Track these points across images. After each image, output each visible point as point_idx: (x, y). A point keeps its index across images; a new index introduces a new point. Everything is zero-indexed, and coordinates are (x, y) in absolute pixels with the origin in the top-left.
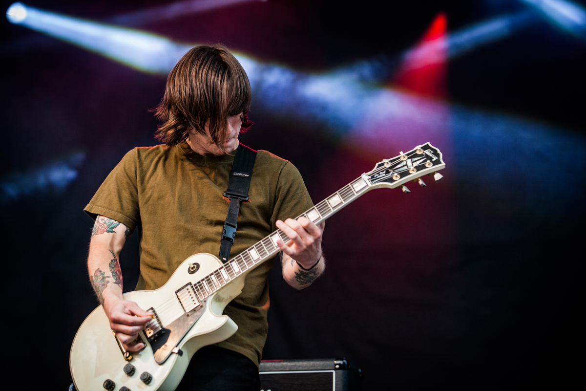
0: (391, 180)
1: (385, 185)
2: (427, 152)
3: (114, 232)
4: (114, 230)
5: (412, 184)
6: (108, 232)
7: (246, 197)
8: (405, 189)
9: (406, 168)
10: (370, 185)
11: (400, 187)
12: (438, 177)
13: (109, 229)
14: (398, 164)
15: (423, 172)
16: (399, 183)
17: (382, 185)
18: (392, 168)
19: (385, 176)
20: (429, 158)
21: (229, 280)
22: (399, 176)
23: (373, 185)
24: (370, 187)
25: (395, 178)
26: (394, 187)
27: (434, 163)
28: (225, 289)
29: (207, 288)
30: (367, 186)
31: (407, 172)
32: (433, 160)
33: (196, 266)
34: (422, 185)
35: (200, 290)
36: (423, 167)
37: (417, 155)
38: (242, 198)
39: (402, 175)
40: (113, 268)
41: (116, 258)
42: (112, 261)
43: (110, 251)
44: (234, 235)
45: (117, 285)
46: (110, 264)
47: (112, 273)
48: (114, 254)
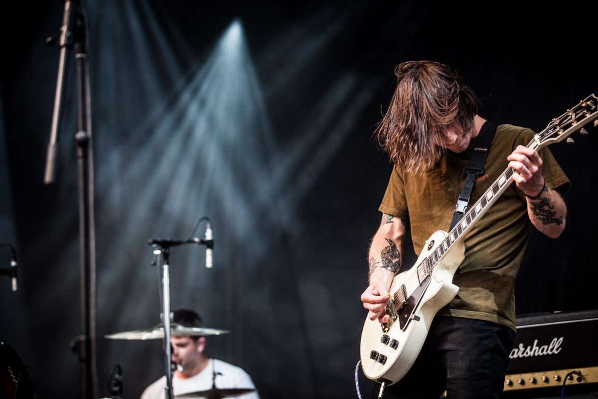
0: (556, 135)
1: (552, 141)
2: (589, 103)
3: (392, 222)
4: (392, 220)
5: (575, 135)
6: (387, 223)
7: (481, 171)
8: (569, 140)
9: (570, 121)
10: (539, 144)
11: (565, 140)
13: (387, 221)
14: (565, 119)
15: (584, 121)
16: (563, 135)
17: (549, 141)
18: (559, 124)
19: (551, 132)
20: (588, 108)
21: (447, 249)
22: (562, 130)
23: (542, 143)
24: (539, 146)
25: (559, 133)
26: (559, 141)
27: (592, 112)
28: (446, 258)
29: (434, 260)
30: (537, 145)
31: (570, 125)
32: (592, 109)
33: (432, 243)
34: (584, 134)
35: (430, 263)
36: (583, 116)
37: (581, 108)
38: (478, 173)
39: (565, 128)
40: (385, 254)
41: (393, 244)
42: (386, 248)
43: (386, 239)
44: (466, 208)
45: (384, 269)
46: (382, 251)
47: (382, 259)
48: (391, 241)
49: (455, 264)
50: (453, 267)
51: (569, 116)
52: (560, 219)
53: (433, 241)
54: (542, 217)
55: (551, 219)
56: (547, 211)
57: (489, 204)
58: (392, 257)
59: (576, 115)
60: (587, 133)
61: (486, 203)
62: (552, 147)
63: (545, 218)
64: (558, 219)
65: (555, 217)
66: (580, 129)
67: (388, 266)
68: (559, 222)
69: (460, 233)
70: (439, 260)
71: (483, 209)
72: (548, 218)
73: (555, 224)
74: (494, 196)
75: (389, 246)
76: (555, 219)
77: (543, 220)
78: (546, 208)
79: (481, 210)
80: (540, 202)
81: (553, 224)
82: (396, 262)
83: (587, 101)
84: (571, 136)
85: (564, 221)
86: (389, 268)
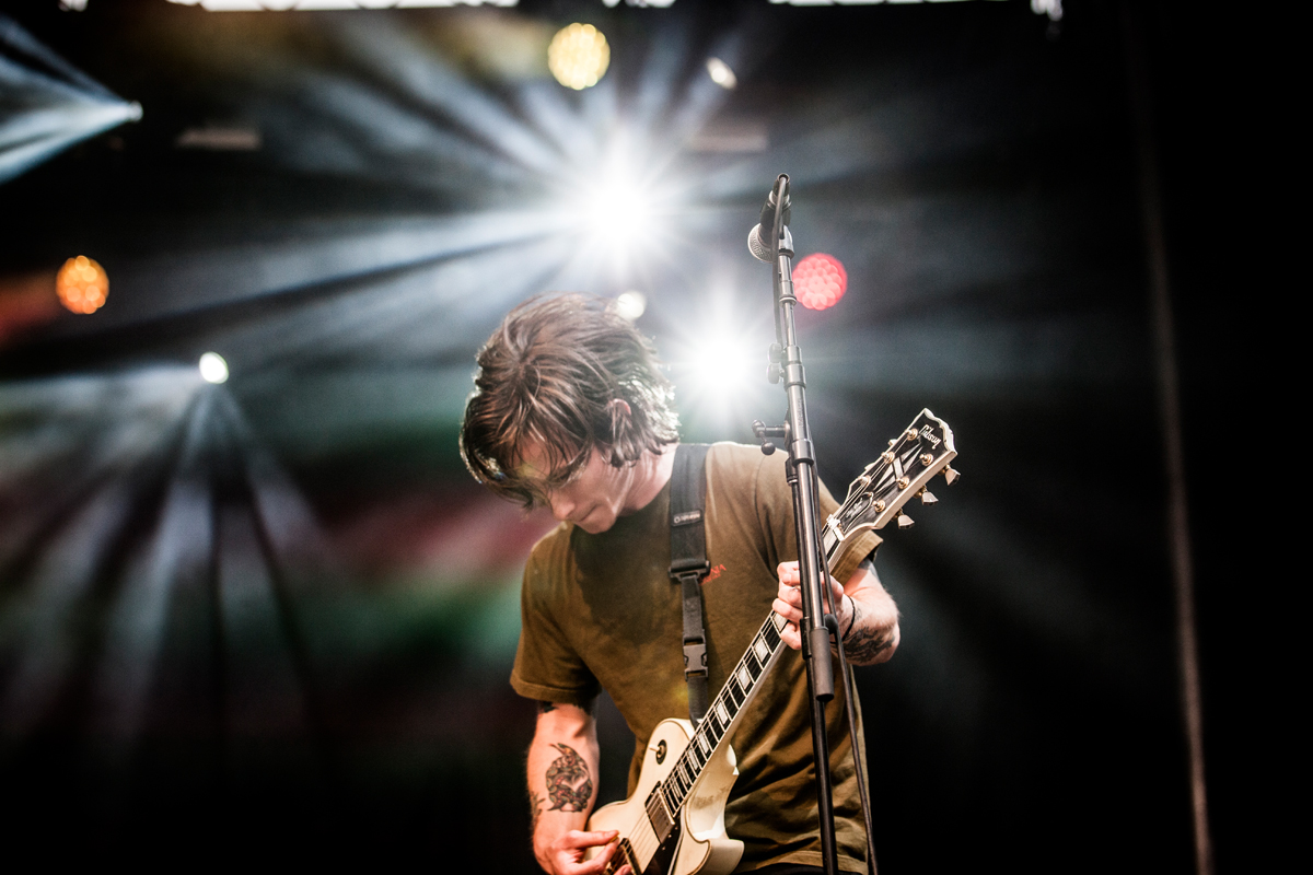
2: (924, 432)
5: (913, 506)
9: (893, 478)
10: (841, 537)
11: (894, 522)
12: (951, 474)
14: (882, 474)
15: (924, 476)
16: (889, 512)
19: (862, 510)
20: (926, 445)
21: (699, 770)
23: (847, 536)
24: (843, 542)
26: (882, 527)
27: (936, 453)
28: (702, 786)
29: (677, 791)
30: (837, 542)
32: (934, 447)
33: (662, 748)
35: (669, 796)
36: (920, 466)
37: (908, 446)
40: (553, 777)
41: (568, 750)
42: (555, 762)
43: (553, 746)
44: (705, 657)
45: (557, 812)
46: (548, 772)
47: (549, 789)
48: (563, 746)
50: (719, 797)
51: (888, 466)
53: (663, 743)
58: (569, 779)
59: (903, 463)
60: (936, 500)
66: (920, 493)
67: (564, 803)
69: (719, 735)
70: (689, 793)
74: (773, 654)
75: (560, 759)
79: (751, 684)
82: (580, 788)
83: (918, 426)
84: (904, 510)
86: (568, 806)
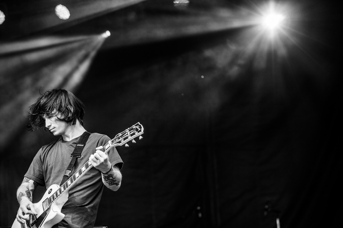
0: (120, 142)
1: (118, 145)
2: (137, 127)
3: (29, 182)
6: (26, 182)
8: (127, 145)
9: (127, 135)
10: (111, 146)
11: (124, 145)
12: (141, 137)
13: (27, 181)
14: (124, 134)
15: (134, 136)
16: (123, 143)
17: (116, 145)
18: (121, 136)
19: (118, 140)
20: (137, 130)
21: (59, 195)
22: (123, 140)
25: (121, 141)
26: (121, 145)
27: (139, 132)
28: (59, 199)
29: (52, 200)
31: (127, 138)
32: (138, 130)
33: (51, 190)
34: (134, 143)
35: (50, 201)
36: (134, 134)
37: (132, 129)
38: (78, 156)
39: (125, 139)
44: (70, 174)
49: (63, 202)
50: (62, 204)
51: (126, 133)
52: (118, 183)
54: (109, 182)
55: (113, 183)
56: (111, 179)
57: (83, 174)
59: (130, 133)
60: (135, 142)
61: (81, 173)
62: (118, 148)
63: (110, 183)
64: (117, 183)
65: (115, 182)
66: (132, 140)
68: (117, 184)
70: (55, 200)
71: (80, 176)
72: (111, 183)
73: (115, 185)
74: (86, 170)
76: (115, 183)
77: (109, 183)
78: (111, 178)
79: (79, 176)
80: (108, 176)
81: (114, 185)
83: (136, 126)
84: (127, 143)
85: (120, 183)
